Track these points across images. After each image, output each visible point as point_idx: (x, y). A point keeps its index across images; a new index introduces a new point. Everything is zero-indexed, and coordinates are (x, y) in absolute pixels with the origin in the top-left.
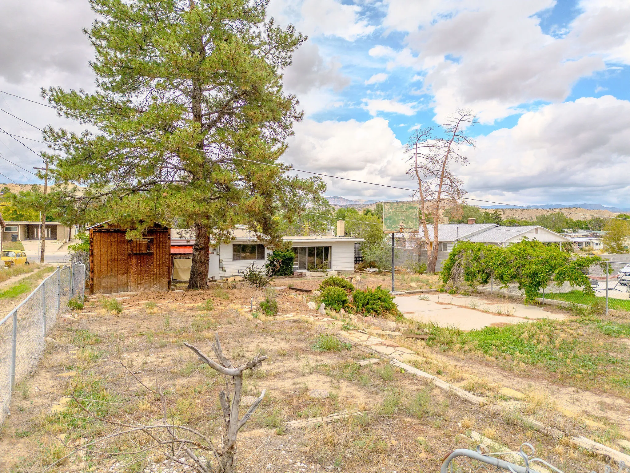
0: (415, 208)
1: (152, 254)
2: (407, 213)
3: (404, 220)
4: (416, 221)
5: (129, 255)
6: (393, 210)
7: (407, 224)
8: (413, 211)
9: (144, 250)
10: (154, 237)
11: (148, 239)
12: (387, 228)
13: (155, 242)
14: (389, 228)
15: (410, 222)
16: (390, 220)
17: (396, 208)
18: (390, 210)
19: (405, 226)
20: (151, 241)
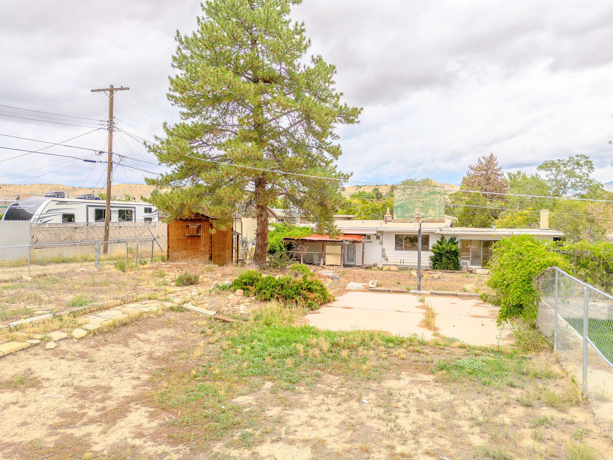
0: (439, 193)
1: (199, 237)
2: (427, 199)
3: (422, 208)
4: (440, 208)
5: (187, 237)
6: (407, 196)
7: (426, 212)
8: (435, 197)
9: (195, 233)
10: (202, 224)
11: (197, 225)
12: (397, 217)
13: (202, 227)
14: (400, 217)
15: (430, 211)
16: (402, 207)
17: (411, 195)
18: (401, 198)
19: (423, 214)
20: (199, 227)
